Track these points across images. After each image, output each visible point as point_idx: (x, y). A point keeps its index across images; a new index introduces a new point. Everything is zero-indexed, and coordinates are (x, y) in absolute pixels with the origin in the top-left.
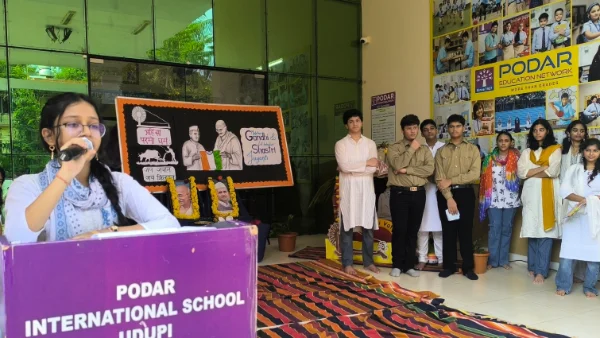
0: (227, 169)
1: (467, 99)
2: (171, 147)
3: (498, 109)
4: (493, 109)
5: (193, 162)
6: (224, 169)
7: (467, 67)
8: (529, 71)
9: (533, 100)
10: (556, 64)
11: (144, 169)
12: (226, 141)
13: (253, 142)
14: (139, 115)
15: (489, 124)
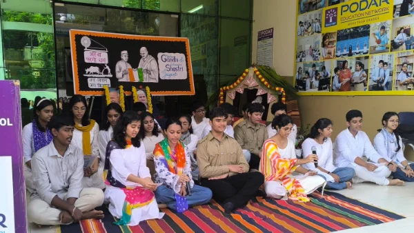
0: (147, 81)
1: (319, 32)
2: (108, 65)
3: (339, 39)
4: (336, 39)
5: (123, 75)
6: (144, 81)
7: (320, 7)
8: (361, 10)
9: (362, 32)
10: (378, 4)
11: (89, 79)
12: (147, 62)
13: (167, 63)
14: (86, 42)
15: (332, 50)
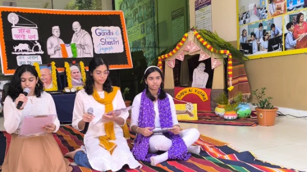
0: (81, 57)
2: (38, 41)
5: (55, 52)
6: (79, 57)
11: (18, 57)
12: (80, 36)
13: (101, 37)
14: (13, 19)
15: (282, 5)
